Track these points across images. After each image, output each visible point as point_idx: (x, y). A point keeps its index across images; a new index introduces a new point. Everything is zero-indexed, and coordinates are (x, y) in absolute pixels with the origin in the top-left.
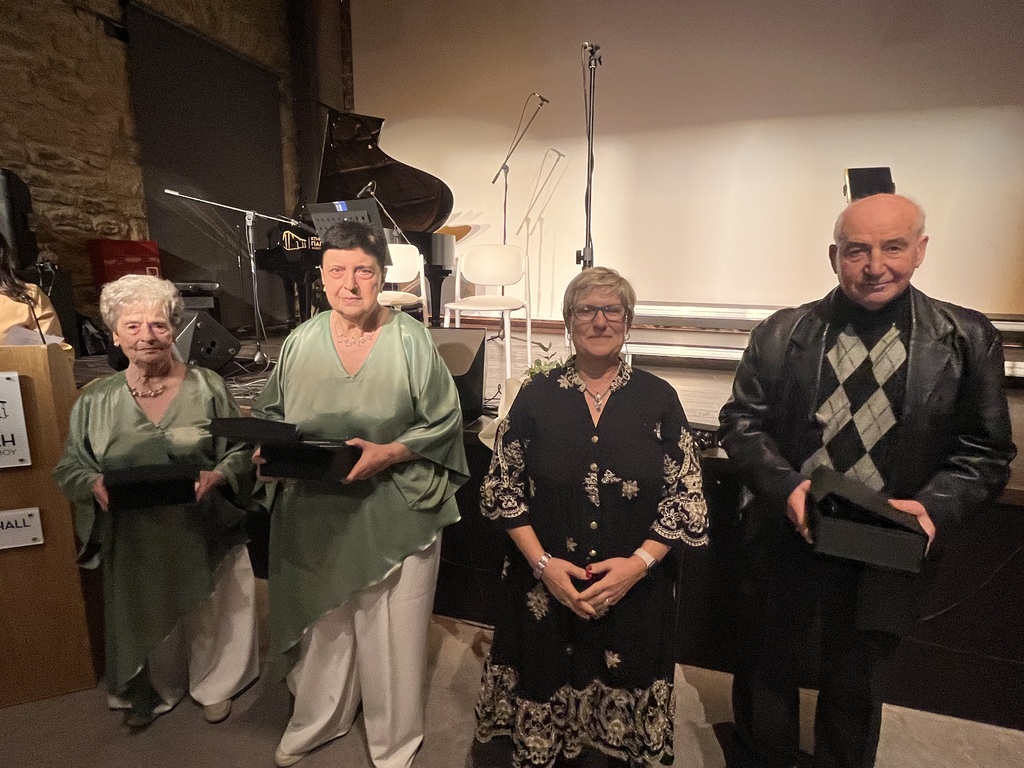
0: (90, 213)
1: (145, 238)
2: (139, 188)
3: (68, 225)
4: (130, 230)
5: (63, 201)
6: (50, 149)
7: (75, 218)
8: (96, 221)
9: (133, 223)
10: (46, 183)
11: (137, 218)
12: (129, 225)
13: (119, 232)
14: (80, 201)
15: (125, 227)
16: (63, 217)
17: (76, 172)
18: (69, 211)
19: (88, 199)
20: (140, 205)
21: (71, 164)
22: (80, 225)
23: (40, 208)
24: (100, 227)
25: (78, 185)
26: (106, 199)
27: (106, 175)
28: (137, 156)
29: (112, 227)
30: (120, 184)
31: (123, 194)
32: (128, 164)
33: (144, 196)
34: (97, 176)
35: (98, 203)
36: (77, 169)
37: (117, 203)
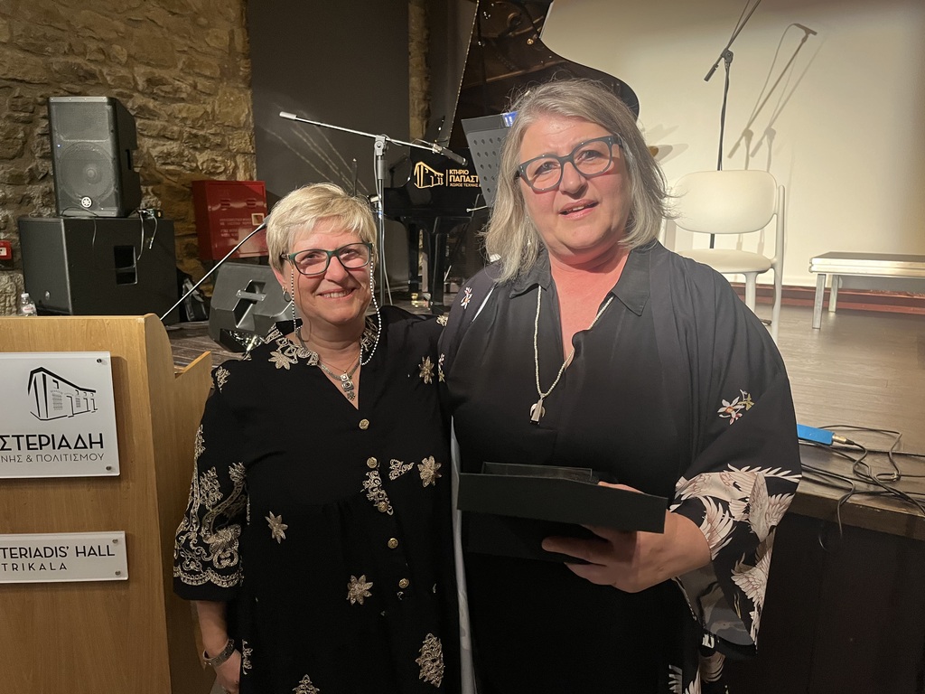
0: (195, 148)
1: (251, 178)
2: (248, 115)
3: (173, 163)
4: (236, 167)
5: (169, 134)
6: (159, 73)
7: (181, 155)
8: (202, 158)
9: (240, 159)
10: (152, 114)
11: (245, 154)
12: (235, 162)
13: (225, 171)
14: (185, 135)
15: (231, 164)
16: (169, 154)
17: (183, 100)
18: (173, 147)
19: (194, 131)
20: (247, 137)
21: (177, 90)
22: (184, 164)
23: (146, 143)
24: (205, 167)
25: (185, 115)
26: (212, 131)
27: (214, 102)
28: (246, 77)
29: (218, 165)
30: (228, 113)
31: (231, 124)
32: (237, 88)
33: (253, 126)
34: (204, 103)
35: (204, 136)
36: (184, 95)
37: (224, 135)
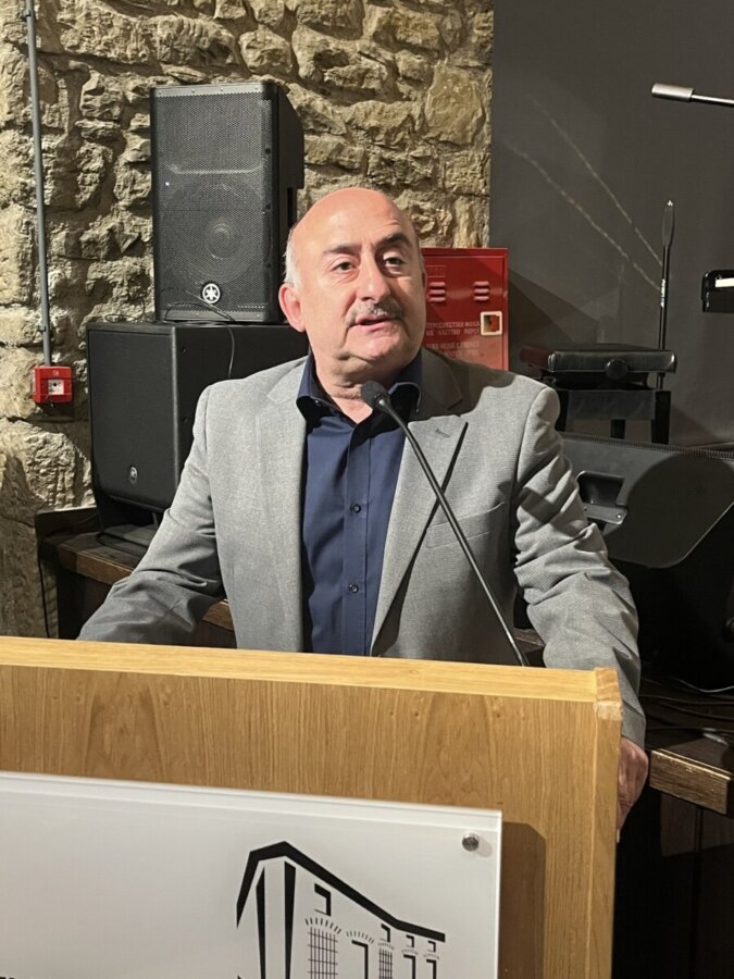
1: (479, 244)
2: (482, 121)
4: (453, 224)
5: (345, 160)
9: (461, 206)
11: (470, 195)
12: (454, 213)
13: (436, 228)
14: (373, 161)
15: (445, 216)
17: (372, 94)
19: (387, 155)
20: (477, 165)
25: (373, 122)
26: (419, 151)
27: (424, 95)
28: (483, 46)
29: (424, 218)
30: (448, 117)
31: (451, 138)
32: (466, 67)
33: (487, 142)
34: (409, 99)
35: (405, 163)
36: (374, 85)
37: (437, 161)
